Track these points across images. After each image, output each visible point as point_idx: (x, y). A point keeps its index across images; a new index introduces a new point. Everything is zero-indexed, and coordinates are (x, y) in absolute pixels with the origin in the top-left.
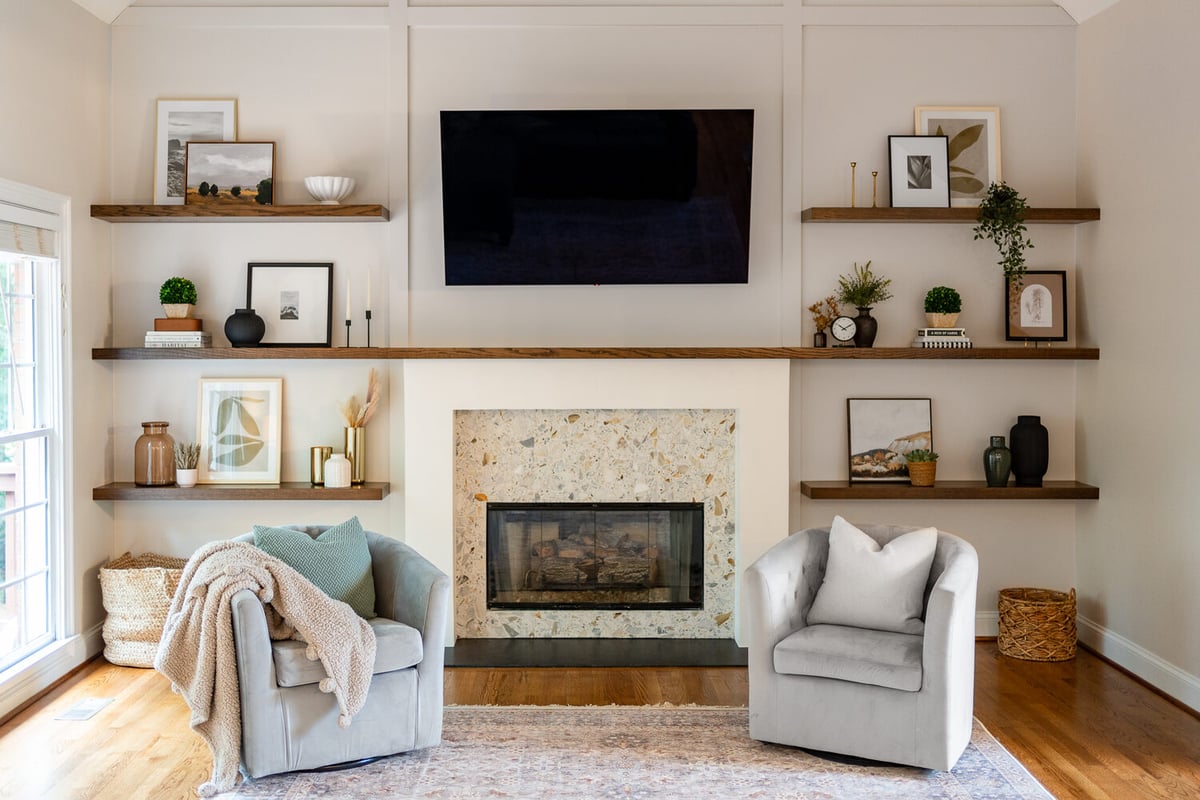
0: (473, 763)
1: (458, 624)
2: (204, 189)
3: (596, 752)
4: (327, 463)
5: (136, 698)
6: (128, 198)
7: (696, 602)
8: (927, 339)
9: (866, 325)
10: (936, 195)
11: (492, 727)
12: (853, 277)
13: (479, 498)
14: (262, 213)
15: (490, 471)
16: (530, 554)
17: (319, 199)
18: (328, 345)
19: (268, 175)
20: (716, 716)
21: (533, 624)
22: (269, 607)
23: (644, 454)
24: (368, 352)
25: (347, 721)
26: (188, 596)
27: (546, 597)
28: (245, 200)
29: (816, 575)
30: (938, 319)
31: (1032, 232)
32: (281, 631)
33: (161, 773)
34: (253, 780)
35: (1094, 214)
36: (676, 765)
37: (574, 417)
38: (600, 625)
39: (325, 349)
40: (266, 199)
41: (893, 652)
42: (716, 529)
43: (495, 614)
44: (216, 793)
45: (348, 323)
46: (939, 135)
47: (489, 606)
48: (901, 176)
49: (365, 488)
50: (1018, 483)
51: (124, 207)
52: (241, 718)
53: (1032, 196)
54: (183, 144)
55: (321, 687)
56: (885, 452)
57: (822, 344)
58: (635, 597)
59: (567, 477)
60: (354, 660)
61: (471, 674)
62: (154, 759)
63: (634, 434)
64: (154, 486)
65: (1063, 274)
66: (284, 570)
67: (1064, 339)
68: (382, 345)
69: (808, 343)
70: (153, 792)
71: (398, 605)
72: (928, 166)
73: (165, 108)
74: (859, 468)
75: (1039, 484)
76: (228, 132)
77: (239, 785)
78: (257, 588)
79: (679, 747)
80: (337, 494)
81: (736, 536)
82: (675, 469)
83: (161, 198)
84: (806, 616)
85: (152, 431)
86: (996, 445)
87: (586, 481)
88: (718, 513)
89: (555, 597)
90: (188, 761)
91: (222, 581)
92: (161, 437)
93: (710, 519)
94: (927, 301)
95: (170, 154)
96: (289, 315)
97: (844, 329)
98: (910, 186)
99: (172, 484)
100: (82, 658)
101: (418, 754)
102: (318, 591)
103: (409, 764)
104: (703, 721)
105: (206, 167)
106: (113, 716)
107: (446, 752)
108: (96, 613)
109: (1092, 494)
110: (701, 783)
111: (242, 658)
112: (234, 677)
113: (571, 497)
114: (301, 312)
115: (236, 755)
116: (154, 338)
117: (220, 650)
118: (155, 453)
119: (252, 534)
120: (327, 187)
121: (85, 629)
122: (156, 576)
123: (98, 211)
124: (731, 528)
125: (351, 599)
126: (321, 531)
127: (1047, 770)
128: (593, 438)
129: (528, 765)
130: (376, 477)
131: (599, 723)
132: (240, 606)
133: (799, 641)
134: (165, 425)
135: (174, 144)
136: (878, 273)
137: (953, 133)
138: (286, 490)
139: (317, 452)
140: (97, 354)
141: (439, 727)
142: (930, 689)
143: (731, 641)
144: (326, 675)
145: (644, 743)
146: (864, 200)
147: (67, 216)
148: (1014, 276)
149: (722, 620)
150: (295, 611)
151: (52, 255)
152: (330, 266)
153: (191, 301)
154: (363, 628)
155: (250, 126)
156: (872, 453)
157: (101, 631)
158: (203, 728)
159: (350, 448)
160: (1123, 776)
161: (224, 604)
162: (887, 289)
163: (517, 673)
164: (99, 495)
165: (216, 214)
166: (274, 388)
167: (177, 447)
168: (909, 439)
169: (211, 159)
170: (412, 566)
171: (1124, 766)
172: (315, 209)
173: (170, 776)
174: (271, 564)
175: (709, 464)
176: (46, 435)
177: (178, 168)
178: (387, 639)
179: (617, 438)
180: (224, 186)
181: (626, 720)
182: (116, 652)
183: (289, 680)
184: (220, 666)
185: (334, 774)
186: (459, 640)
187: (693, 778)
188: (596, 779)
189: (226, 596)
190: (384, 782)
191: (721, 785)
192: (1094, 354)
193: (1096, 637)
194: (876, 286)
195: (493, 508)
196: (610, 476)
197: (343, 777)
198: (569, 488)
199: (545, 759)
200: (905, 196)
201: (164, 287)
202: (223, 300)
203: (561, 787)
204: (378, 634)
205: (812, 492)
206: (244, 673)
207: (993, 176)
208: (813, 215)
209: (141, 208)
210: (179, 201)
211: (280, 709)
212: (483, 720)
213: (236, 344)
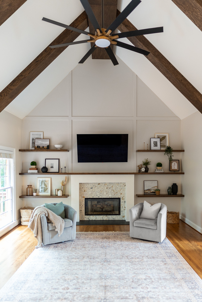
0: (81, 242)
1: (80, 218)
2: (38, 146)
3: (101, 240)
4: (58, 192)
5: (26, 231)
6: (25, 148)
7: (119, 214)
8: (157, 171)
9: (147, 169)
10: (158, 148)
11: (84, 236)
12: (145, 161)
13: (83, 197)
14: (47, 151)
15: (85, 193)
16: (92, 206)
17: (57, 148)
18: (58, 172)
19: (48, 144)
20: (121, 233)
21: (92, 218)
22: (47, 217)
23: (111, 190)
24: (65, 173)
25: (60, 236)
26: (34, 216)
27: (95, 213)
28: (45, 148)
29: (141, 210)
30: (158, 168)
31: (174, 154)
32: (49, 221)
33: (29, 244)
34: (44, 246)
35: (183, 151)
36: (114, 242)
37: (99, 184)
38: (103, 218)
39: (58, 173)
40: (48, 148)
41: (152, 223)
42: (122, 202)
43: (86, 216)
44: (38, 248)
45: (62, 169)
46: (159, 138)
47: (85, 215)
48: (152, 145)
49: (65, 196)
50: (173, 194)
51: (24, 150)
52: (42, 235)
53: (173, 148)
54: (34, 139)
55: (55, 230)
56: (150, 189)
57: (139, 172)
58: (109, 213)
59: (98, 194)
60: (61, 226)
61: (82, 226)
62: (28, 242)
63: (109, 187)
64: (29, 196)
65: (179, 160)
66: (49, 211)
67: (179, 171)
68: (67, 172)
69: (138, 172)
70: (28, 248)
71: (69, 216)
72: (157, 143)
73: (31, 133)
74: (146, 192)
75: (176, 194)
76: (42, 137)
77: (42, 246)
78: (45, 214)
79: (115, 239)
80: (60, 197)
81: (126, 203)
82: (116, 192)
83: (31, 148)
84: (139, 217)
85: (29, 186)
86: (169, 188)
87: (101, 194)
88: (123, 199)
89: (96, 213)
90: (34, 242)
91: (39, 213)
92: (31, 187)
93: (121, 200)
94: (157, 165)
95: (32, 141)
96: (52, 167)
97: (143, 170)
98: (154, 146)
99: (32, 195)
100: (17, 224)
101: (72, 241)
102: (55, 214)
103: (70, 242)
104: (119, 234)
105: (38, 143)
106: (22, 234)
107: (76, 240)
108: (20, 217)
109: (183, 196)
110: (118, 245)
111: (42, 226)
112: (41, 229)
113: (99, 197)
114: (54, 167)
115: (41, 241)
116: (29, 171)
117: (39, 224)
118: (30, 190)
119: (44, 205)
120: (58, 146)
121: (18, 220)
122: (30, 211)
123: (20, 150)
124: (125, 202)
125: (61, 215)
126: (56, 204)
127: (174, 242)
128: (102, 187)
129: (90, 242)
130: (67, 194)
131: (102, 235)
132: (42, 217)
133: (138, 221)
134: (31, 186)
135: (33, 139)
136: (149, 160)
137: (161, 138)
138: (52, 196)
139: (57, 190)
140: (20, 174)
141: (75, 236)
142: (158, 229)
143: (125, 220)
144: (56, 228)
145: (109, 238)
146: (146, 149)
147: (15, 152)
148: (171, 161)
149: (123, 217)
150: (51, 218)
151: (12, 158)
152: (59, 159)
153: (36, 165)
154: (63, 220)
155: (45, 136)
156: (148, 190)
157: (20, 220)
158: (36, 237)
159: (62, 189)
160: (186, 243)
161: (39, 217)
162: (150, 163)
163: (89, 226)
164: (20, 197)
165: (40, 151)
166: (49, 179)
167: (33, 189)
168: (154, 187)
169: (39, 142)
170: (71, 210)
171: (186, 241)
172: (56, 150)
173: (31, 245)
174: (47, 210)
175: (121, 191)
176: (11, 188)
177: (34, 143)
178: (66, 222)
179: (106, 187)
180: (41, 146)
181: (106, 234)
182: (23, 223)
183: (50, 229)
184: (39, 227)
185: (58, 244)
186: (80, 221)
187: (116, 244)
188: (100, 245)
189: (40, 215)
190: (66, 245)
191: (121, 246)
192: (183, 173)
193: (184, 219)
194: (148, 162)
195: (86, 199)
196: (105, 193)
197: (59, 245)
198: (98, 195)
199: (92, 241)
200: (153, 148)
201: (31, 163)
202: (41, 165)
203: (95, 246)
204: (65, 221)
205: (138, 196)
206: (43, 228)
207: (167, 145)
208: (138, 151)
209: (27, 150)
210: (33, 149)
211: (49, 234)
212: (83, 235)
213: (43, 172)
